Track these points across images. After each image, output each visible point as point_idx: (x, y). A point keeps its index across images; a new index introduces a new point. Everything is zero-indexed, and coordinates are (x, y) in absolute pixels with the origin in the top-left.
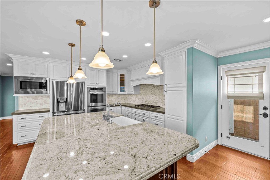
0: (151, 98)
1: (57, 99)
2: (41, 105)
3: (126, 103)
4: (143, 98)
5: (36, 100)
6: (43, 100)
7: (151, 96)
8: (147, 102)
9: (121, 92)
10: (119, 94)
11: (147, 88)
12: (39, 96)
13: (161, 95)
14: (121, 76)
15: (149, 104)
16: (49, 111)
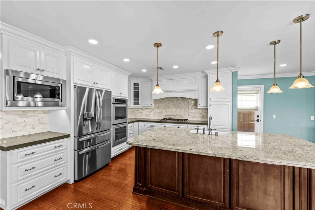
0: (174, 111)
1: (84, 115)
2: (33, 128)
3: (132, 118)
4: (162, 112)
5: (24, 119)
6: (36, 119)
7: (175, 109)
8: (167, 116)
9: (134, 104)
10: (131, 107)
11: (168, 102)
12: (29, 111)
13: (187, 108)
14: (134, 85)
15: (171, 117)
16: (68, 136)
